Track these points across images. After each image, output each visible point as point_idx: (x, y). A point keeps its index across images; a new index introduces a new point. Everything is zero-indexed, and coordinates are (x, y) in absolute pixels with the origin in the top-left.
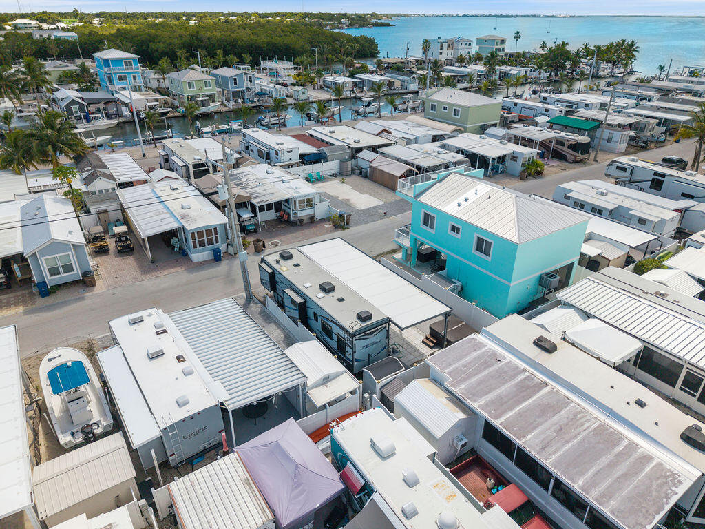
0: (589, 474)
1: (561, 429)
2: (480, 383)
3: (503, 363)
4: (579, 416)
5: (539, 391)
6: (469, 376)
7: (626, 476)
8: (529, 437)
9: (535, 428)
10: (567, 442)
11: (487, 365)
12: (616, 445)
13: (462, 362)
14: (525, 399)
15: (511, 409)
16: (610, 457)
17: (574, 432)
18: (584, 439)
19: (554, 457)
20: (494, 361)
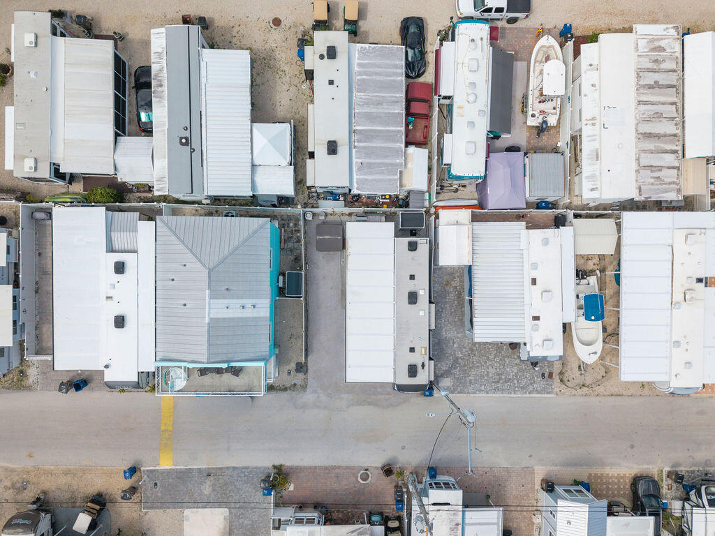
0: (392, 78)
1: (378, 104)
2: (386, 157)
3: (360, 160)
4: (361, 103)
5: (363, 130)
6: (387, 165)
7: (379, 66)
8: (397, 111)
9: (389, 113)
10: (383, 97)
11: (370, 165)
12: (364, 79)
13: (381, 177)
14: (375, 131)
15: (388, 131)
16: (374, 77)
17: (374, 99)
18: (375, 92)
19: (398, 95)
20: (364, 165)
